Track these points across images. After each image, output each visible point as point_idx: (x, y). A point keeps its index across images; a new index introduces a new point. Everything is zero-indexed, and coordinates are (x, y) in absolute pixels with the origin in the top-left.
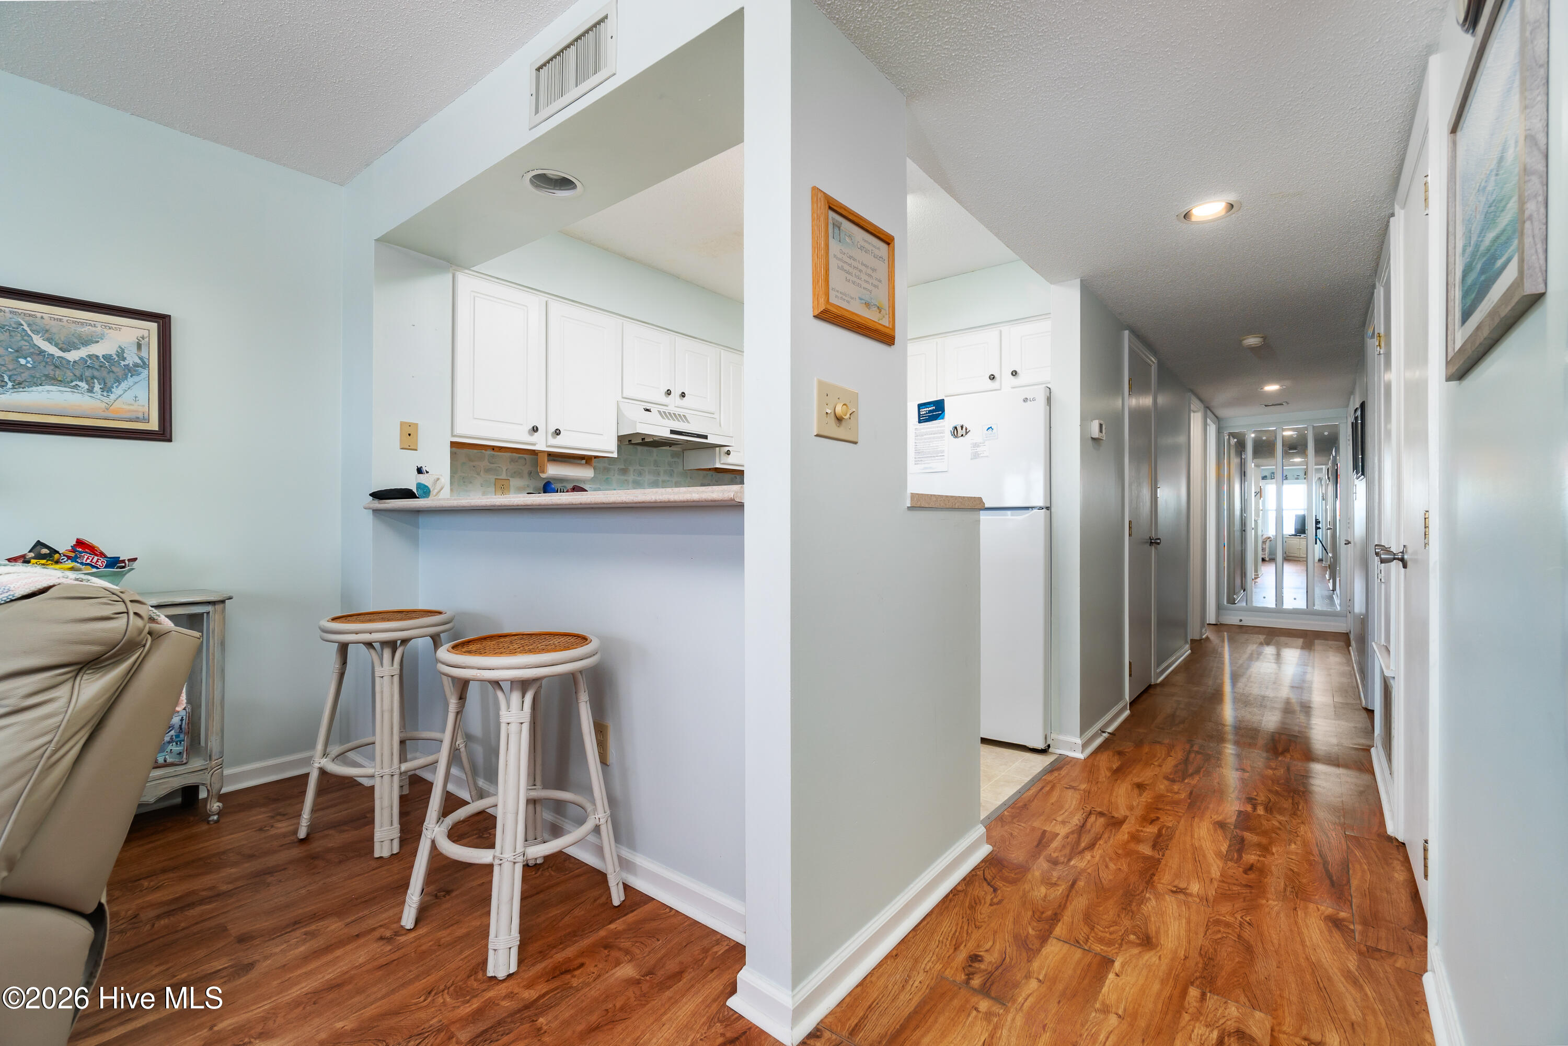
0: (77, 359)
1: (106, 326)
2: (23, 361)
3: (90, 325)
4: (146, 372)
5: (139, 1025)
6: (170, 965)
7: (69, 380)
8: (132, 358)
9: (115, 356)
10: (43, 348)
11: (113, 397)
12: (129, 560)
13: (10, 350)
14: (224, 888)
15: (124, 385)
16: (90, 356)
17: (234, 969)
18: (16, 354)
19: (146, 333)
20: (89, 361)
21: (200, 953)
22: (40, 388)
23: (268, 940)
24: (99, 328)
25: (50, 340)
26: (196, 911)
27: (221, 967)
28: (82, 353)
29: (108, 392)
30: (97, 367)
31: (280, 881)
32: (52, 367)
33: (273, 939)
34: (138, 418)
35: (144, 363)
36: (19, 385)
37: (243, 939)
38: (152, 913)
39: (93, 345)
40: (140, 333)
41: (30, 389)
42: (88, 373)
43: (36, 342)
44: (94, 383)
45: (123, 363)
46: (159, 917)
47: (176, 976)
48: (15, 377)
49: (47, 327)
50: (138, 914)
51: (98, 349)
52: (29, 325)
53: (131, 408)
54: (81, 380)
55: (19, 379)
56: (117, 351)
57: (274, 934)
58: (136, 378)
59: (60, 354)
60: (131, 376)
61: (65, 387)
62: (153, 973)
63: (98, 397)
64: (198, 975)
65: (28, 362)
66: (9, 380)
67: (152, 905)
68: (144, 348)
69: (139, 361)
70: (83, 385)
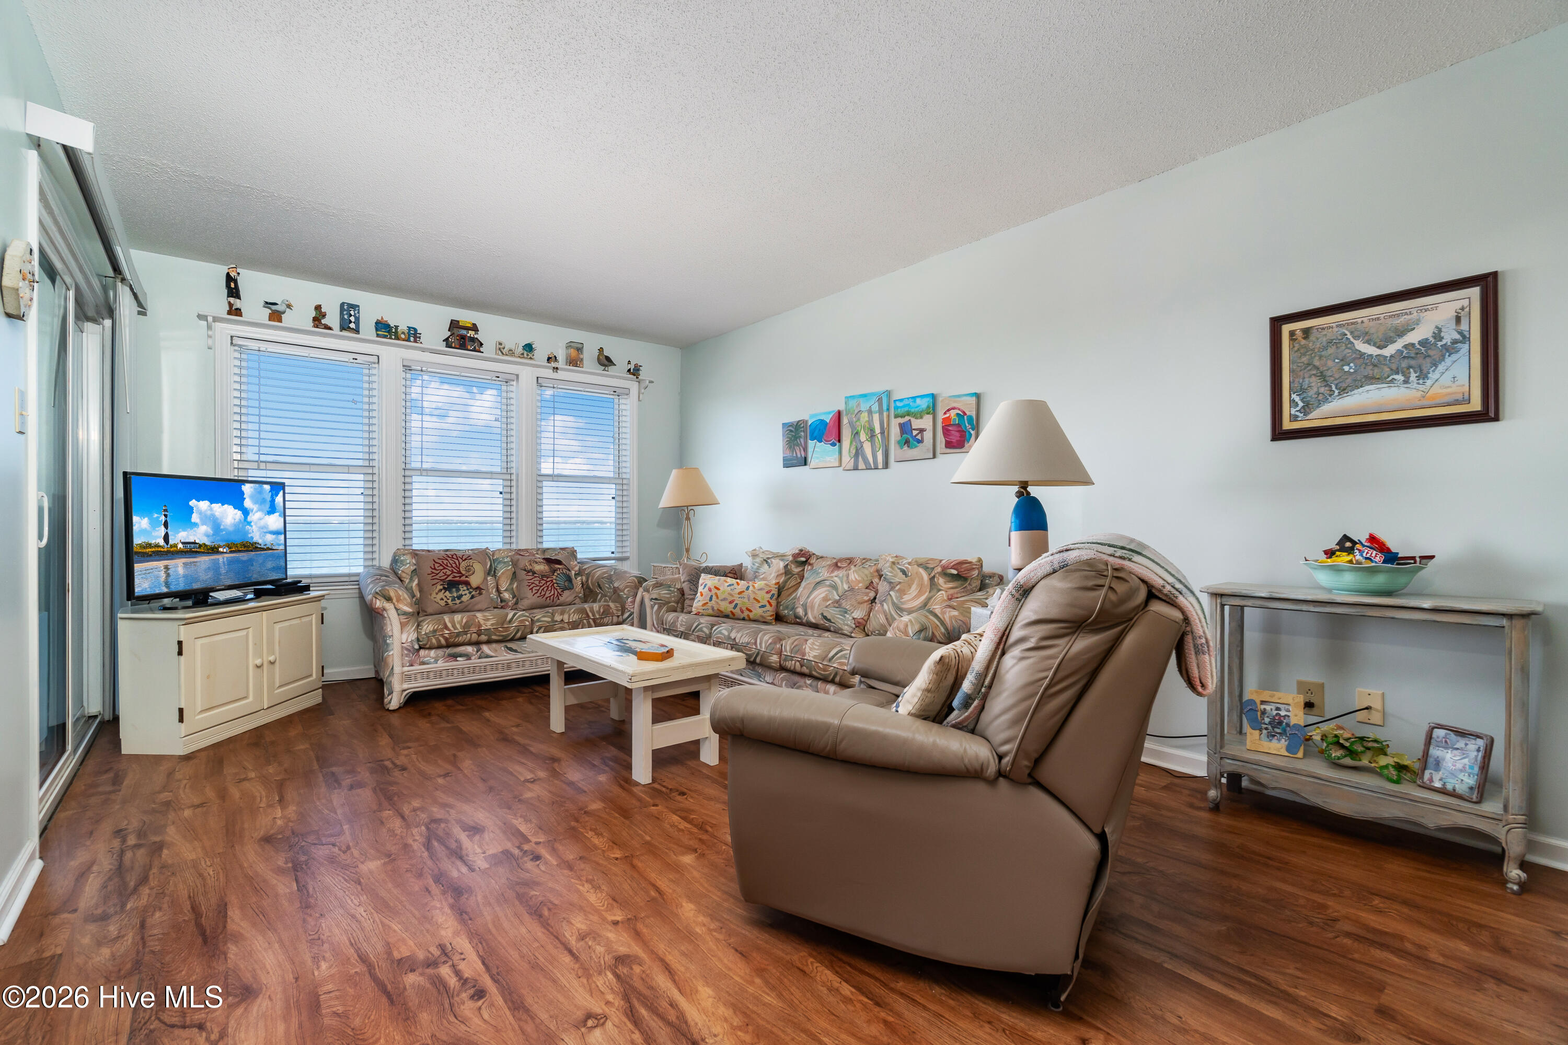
0: (1393, 352)
1: (1421, 310)
2: (1346, 368)
3: (1406, 314)
4: (1466, 346)
5: (1231, 996)
6: (1305, 976)
7: (1386, 375)
8: (1450, 335)
9: (1431, 339)
10: (1363, 350)
11: (1429, 383)
12: (1422, 558)
13: (1337, 361)
14: (1434, 956)
15: (1441, 367)
16: (1406, 347)
17: (1342, 1028)
18: (1341, 364)
19: (1466, 303)
20: (1405, 352)
21: (1336, 989)
22: (1361, 390)
23: (1403, 1035)
24: (1415, 314)
25: (1368, 342)
26: (1378, 954)
27: (1335, 1015)
28: (1399, 345)
29: (1424, 379)
30: (1413, 355)
31: (1498, 996)
32: (1371, 367)
33: (1410, 1039)
34: (1457, 400)
35: (1464, 337)
36: (1343, 391)
37: (1384, 1012)
38: (1347, 927)
39: (1409, 334)
40: (1458, 305)
41: (1353, 392)
42: (1404, 364)
43: (1357, 347)
44: (1410, 373)
45: (1440, 344)
46: (1348, 935)
47: (1296, 988)
48: (1340, 385)
49: (1367, 330)
50: (1339, 920)
51: (1413, 337)
52: (1352, 333)
53: (1449, 390)
54: (1397, 373)
55: (1344, 385)
56: (1434, 333)
57: (1417, 1035)
58: (1454, 357)
59: (1378, 352)
60: (1449, 356)
61: (1383, 383)
62: (1288, 971)
63: (1414, 387)
64: (1310, 1004)
65: (1351, 368)
66: (1336, 388)
67: (1357, 922)
68: (1464, 322)
69: (1458, 337)
70: (1400, 377)
